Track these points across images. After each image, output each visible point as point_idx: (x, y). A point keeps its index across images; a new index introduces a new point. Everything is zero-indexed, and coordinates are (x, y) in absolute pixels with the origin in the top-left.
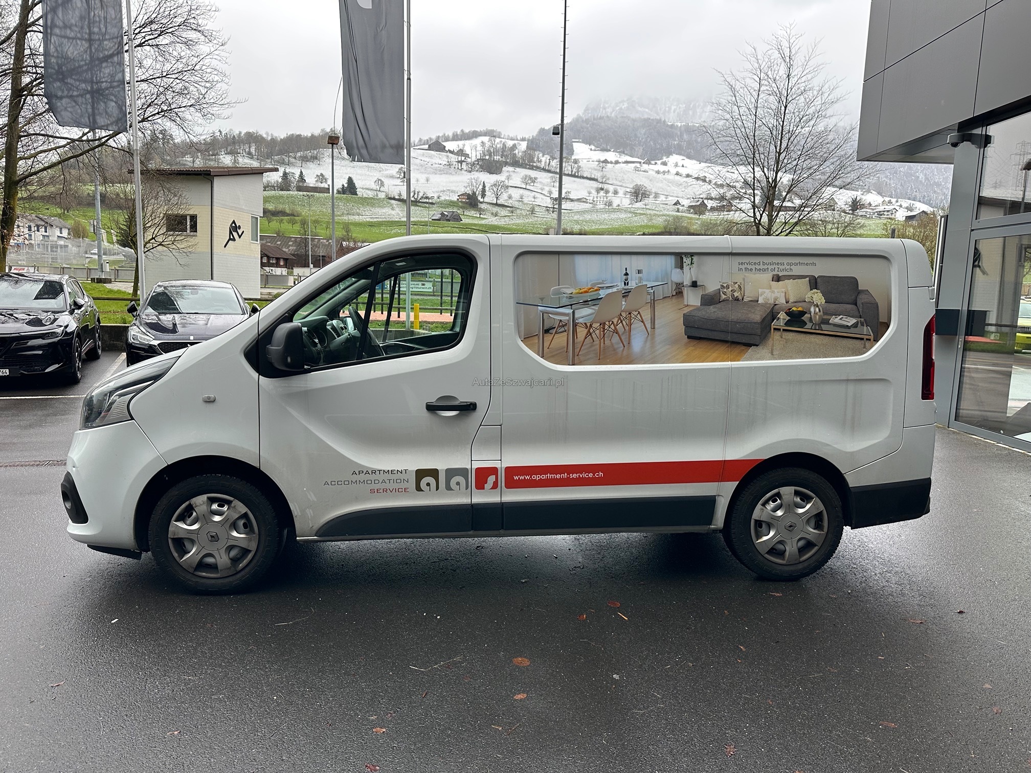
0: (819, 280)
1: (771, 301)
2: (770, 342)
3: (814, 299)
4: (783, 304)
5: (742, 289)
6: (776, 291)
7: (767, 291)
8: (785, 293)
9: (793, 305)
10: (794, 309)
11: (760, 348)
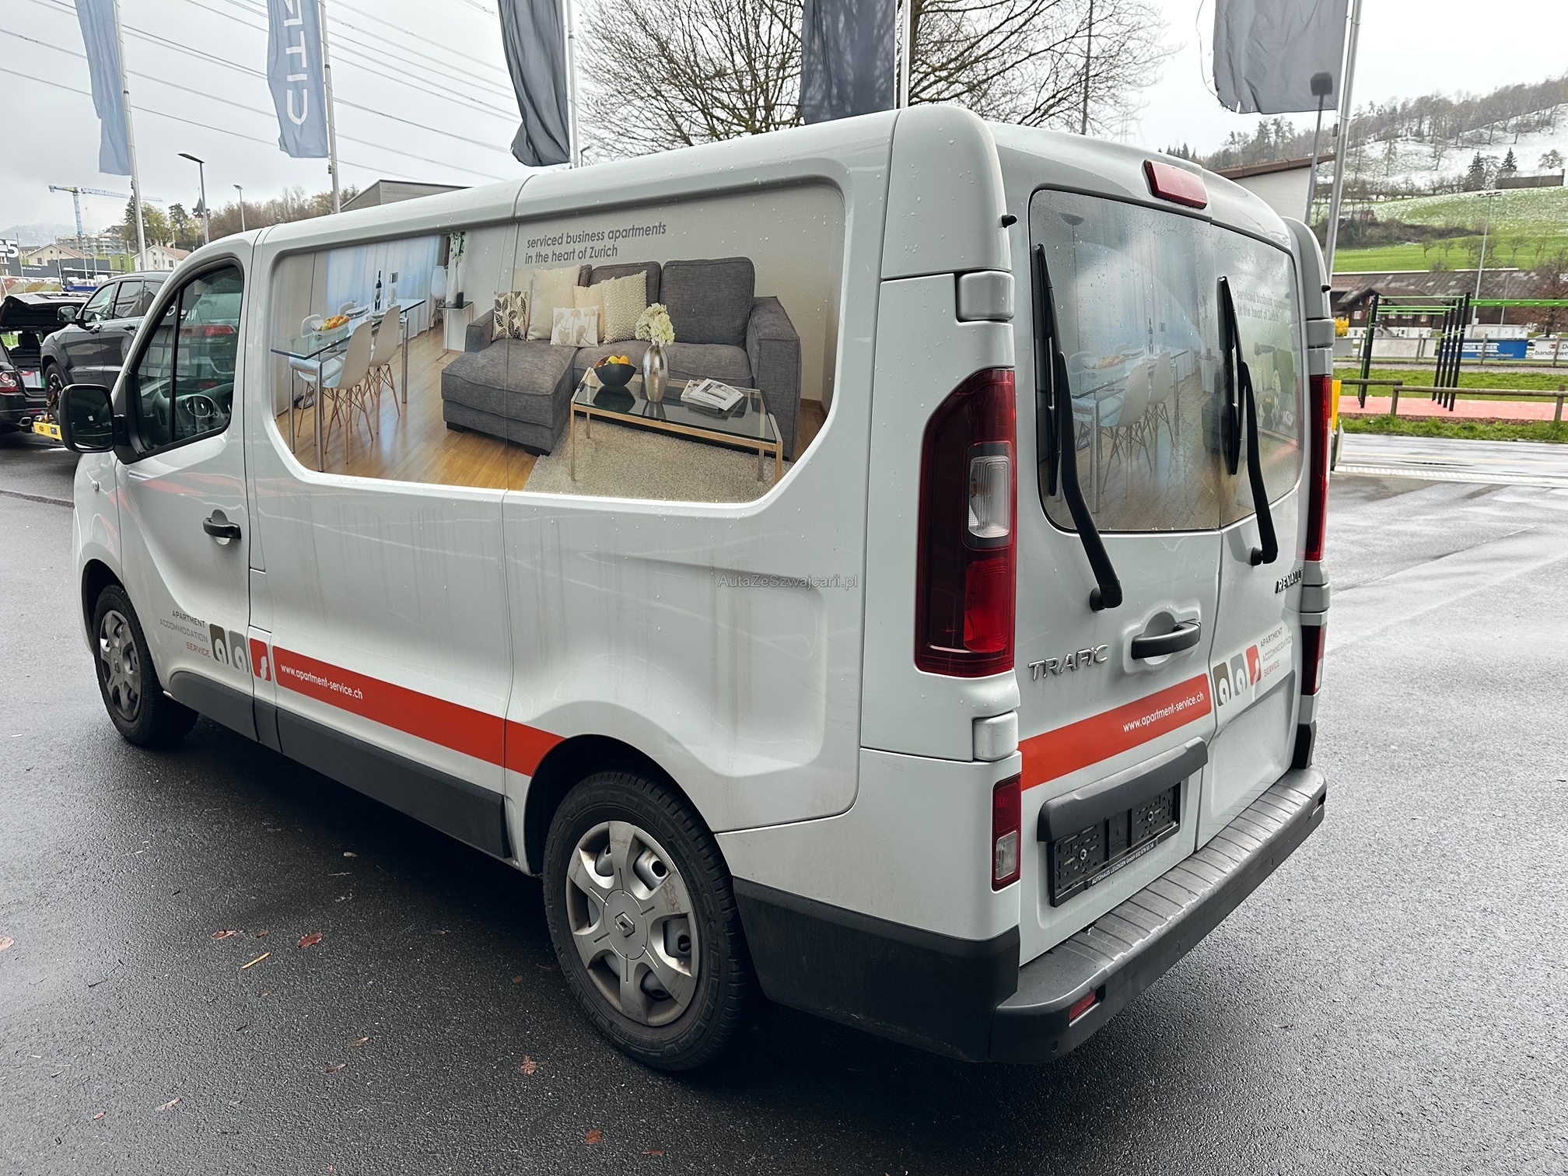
0: (666, 275)
1: (572, 341)
2: (569, 447)
3: (652, 332)
4: (592, 346)
5: (527, 311)
6: (582, 310)
7: (567, 312)
8: (599, 315)
9: (610, 348)
10: (612, 359)
11: (552, 459)
